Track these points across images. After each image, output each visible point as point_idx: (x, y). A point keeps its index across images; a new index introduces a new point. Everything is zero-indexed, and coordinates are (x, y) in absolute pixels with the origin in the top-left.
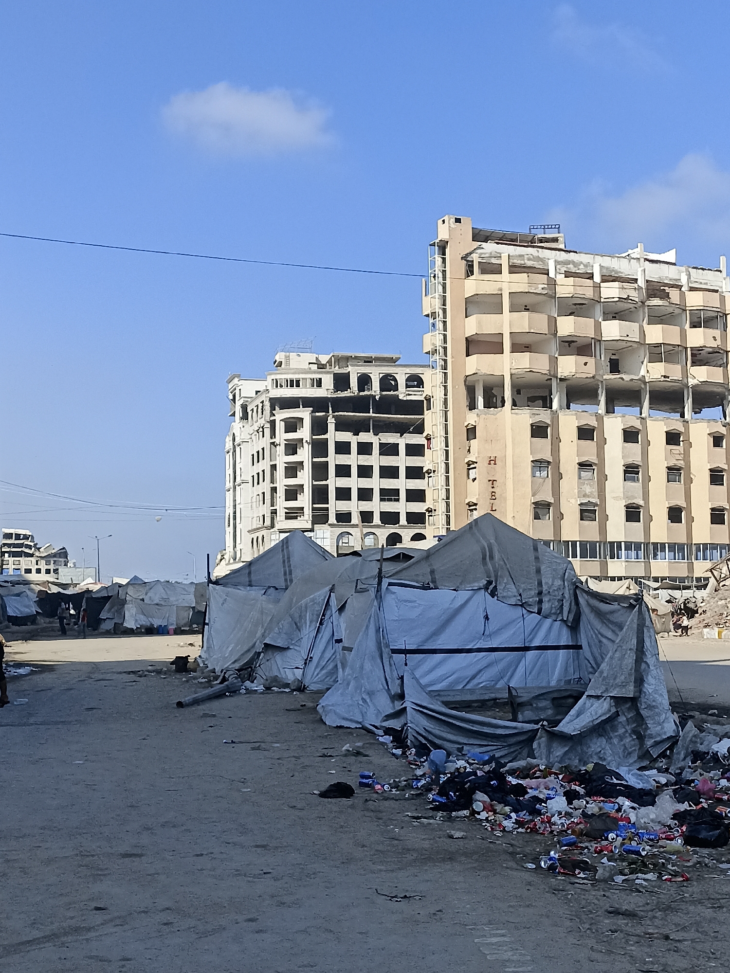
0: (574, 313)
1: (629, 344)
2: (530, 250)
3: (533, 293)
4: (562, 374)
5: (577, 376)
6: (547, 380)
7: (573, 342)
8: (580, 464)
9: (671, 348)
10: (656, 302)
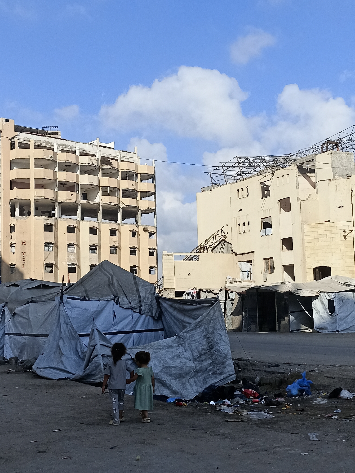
0: (65, 170)
1: (92, 186)
2: (44, 138)
3: (45, 159)
4: (60, 200)
5: (68, 201)
6: (52, 203)
7: (65, 184)
8: (68, 245)
9: (113, 189)
10: (105, 166)
